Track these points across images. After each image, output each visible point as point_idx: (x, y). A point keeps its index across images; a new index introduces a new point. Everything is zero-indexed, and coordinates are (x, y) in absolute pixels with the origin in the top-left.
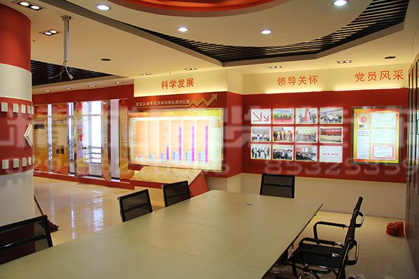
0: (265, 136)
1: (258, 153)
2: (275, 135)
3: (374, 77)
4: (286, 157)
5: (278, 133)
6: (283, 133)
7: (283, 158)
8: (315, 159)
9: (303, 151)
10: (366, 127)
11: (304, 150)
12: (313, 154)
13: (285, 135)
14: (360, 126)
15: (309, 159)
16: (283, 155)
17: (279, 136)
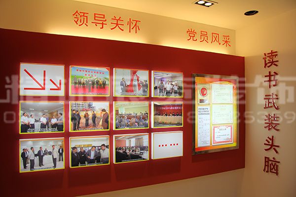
0: (54, 121)
1: (37, 160)
2: (76, 118)
3: (206, 38)
4: (98, 158)
5: (82, 114)
6: (90, 114)
7: (91, 161)
8: (146, 156)
9: (127, 145)
10: (207, 102)
11: (130, 142)
12: (143, 148)
13: (94, 117)
14: (202, 101)
15: (138, 157)
16: (92, 157)
17: (83, 121)
